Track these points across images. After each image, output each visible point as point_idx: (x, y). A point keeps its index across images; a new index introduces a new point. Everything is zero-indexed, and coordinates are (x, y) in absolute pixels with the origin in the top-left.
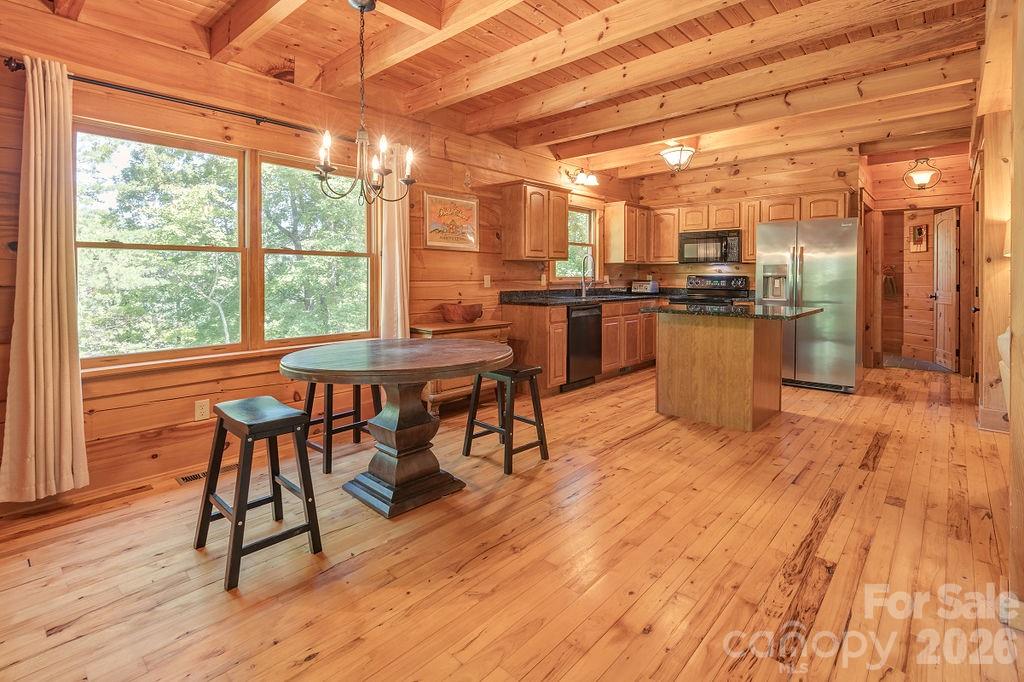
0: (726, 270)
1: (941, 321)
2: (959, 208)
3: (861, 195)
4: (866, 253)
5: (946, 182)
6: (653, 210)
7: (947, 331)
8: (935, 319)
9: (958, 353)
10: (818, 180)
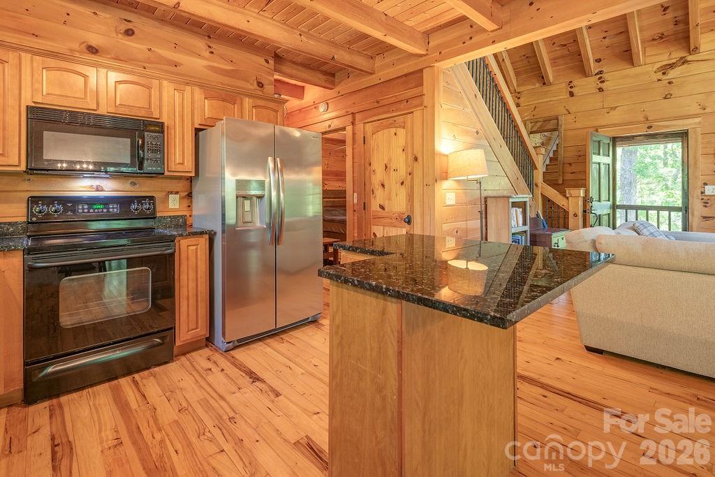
0: (111, 186)
10: (240, 83)
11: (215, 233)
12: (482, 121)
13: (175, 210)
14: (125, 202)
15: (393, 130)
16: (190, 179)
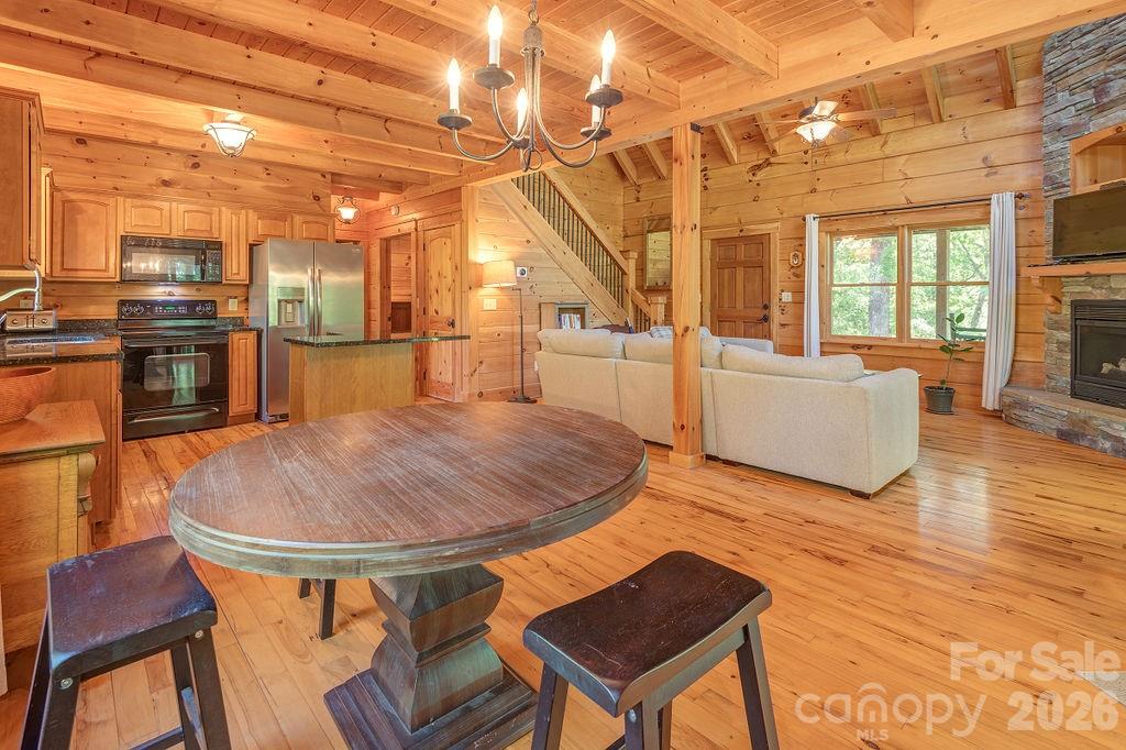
0: (181, 292)
10: (296, 199)
11: (262, 330)
12: (536, 232)
13: (233, 312)
14: (191, 305)
15: (444, 239)
16: (247, 286)
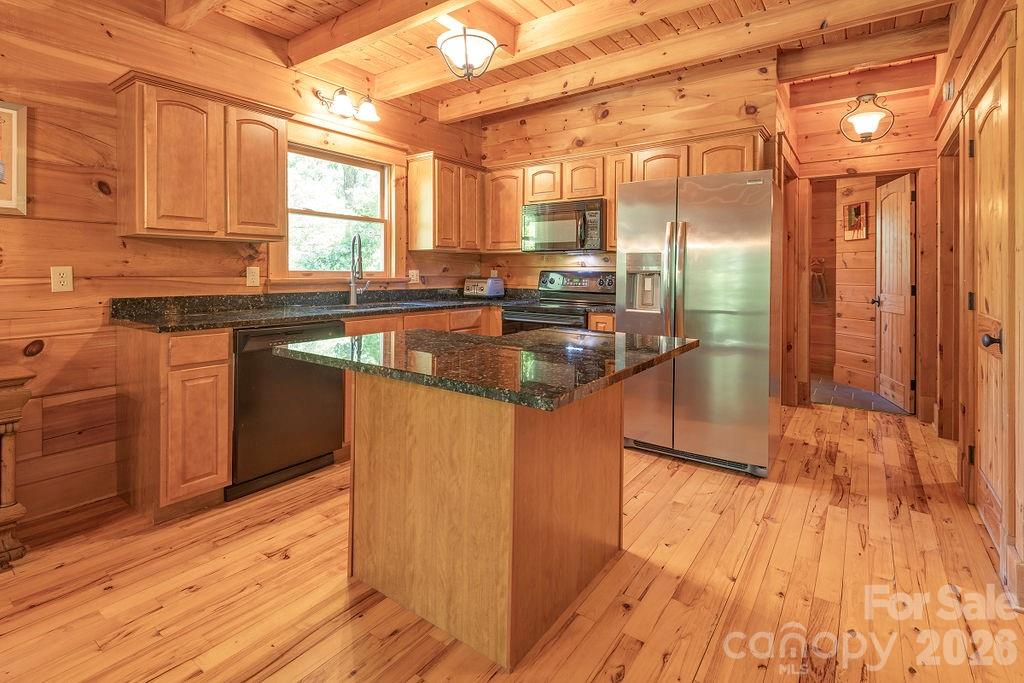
0: (590, 263)
1: (886, 336)
2: (914, 173)
3: (780, 144)
4: (788, 239)
5: (897, 134)
6: (490, 171)
7: (896, 352)
8: (878, 333)
9: (913, 385)
10: (718, 121)
